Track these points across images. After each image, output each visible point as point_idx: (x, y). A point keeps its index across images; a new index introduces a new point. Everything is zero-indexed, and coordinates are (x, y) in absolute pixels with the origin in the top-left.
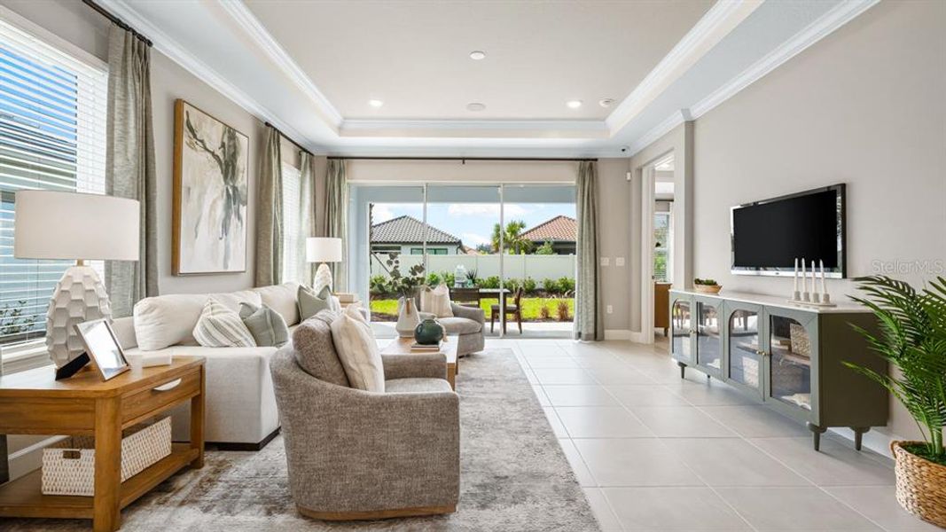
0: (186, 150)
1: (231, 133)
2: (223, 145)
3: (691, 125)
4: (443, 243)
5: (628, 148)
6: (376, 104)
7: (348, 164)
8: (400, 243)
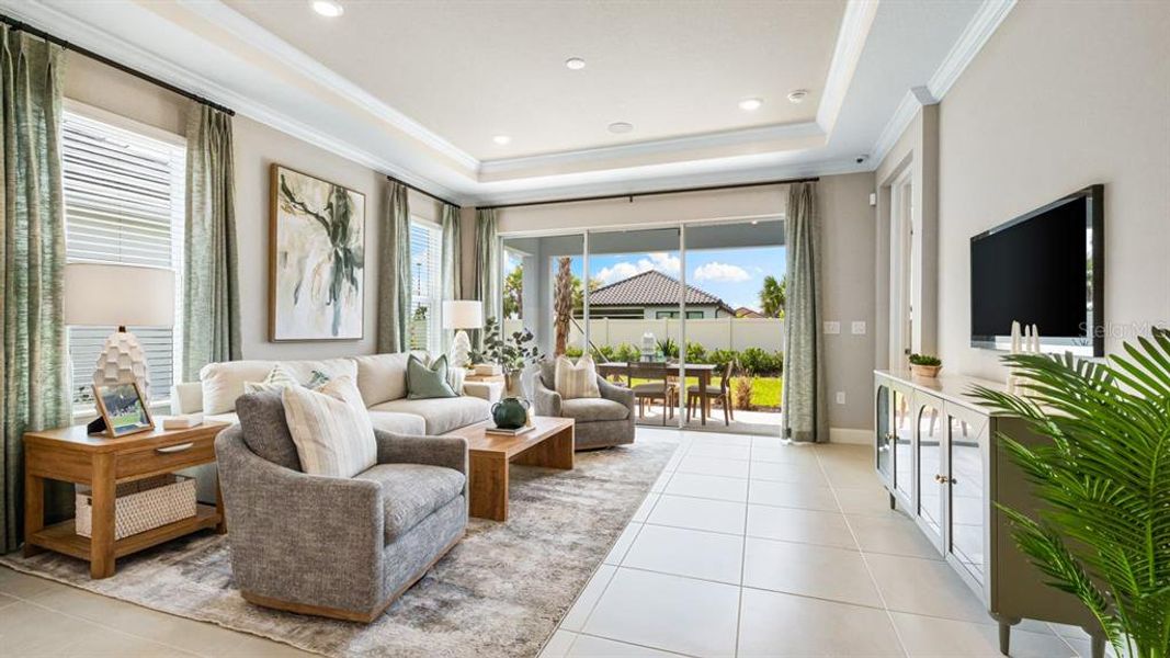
0: (281, 215)
1: (341, 193)
2: (330, 206)
3: (933, 111)
4: (697, 304)
5: (867, 156)
6: (502, 140)
7: (498, 214)
8: (643, 305)
